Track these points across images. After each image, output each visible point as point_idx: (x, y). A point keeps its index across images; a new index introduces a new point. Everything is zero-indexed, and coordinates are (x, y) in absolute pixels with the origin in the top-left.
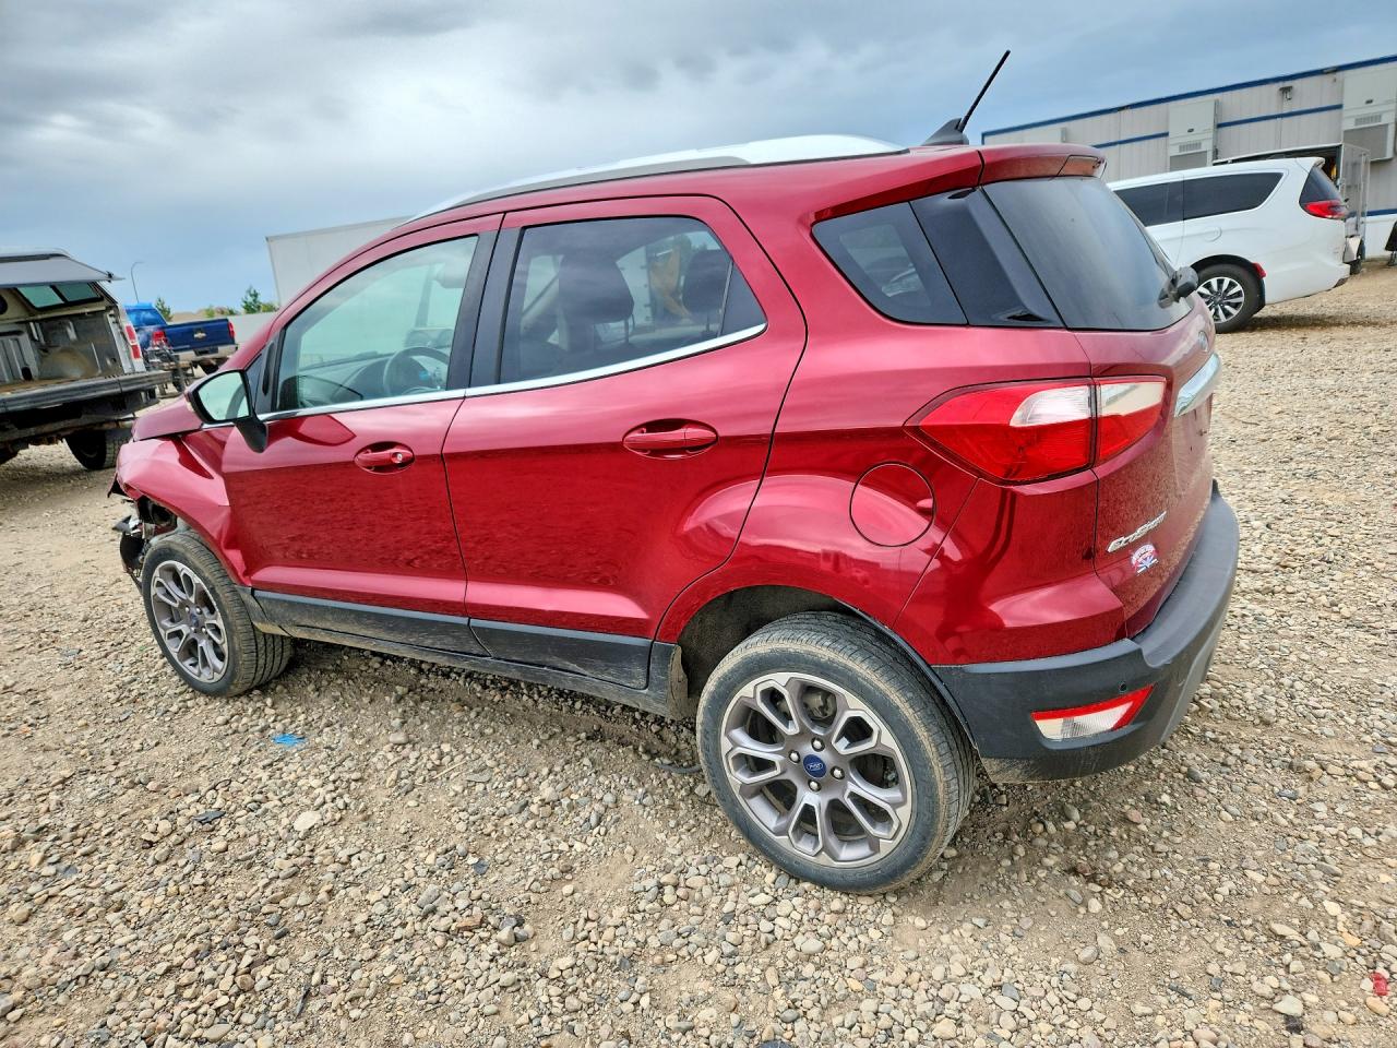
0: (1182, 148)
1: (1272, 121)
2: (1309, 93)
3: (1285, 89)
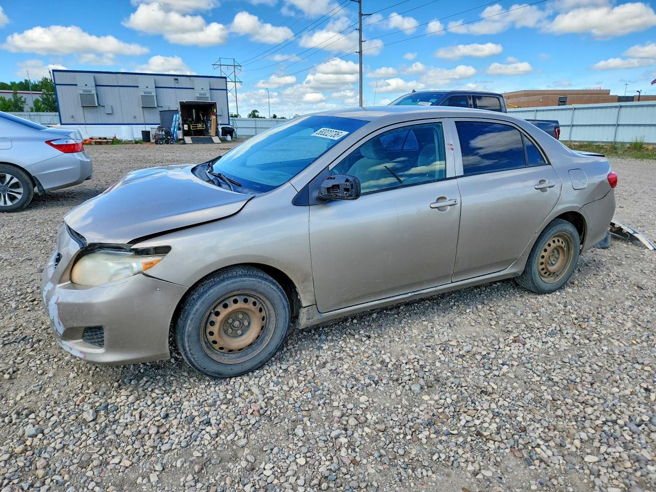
0: (146, 93)
2: (183, 82)
3: (175, 79)
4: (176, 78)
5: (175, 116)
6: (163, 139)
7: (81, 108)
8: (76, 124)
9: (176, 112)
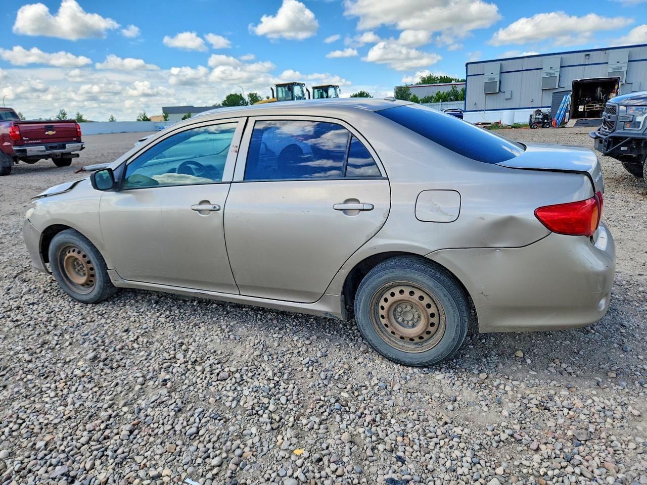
0: (547, 74)
1: (581, 67)
2: (596, 57)
3: (587, 55)
4: (588, 53)
5: (565, 97)
6: (539, 123)
7: (484, 95)
8: (477, 111)
9: (567, 92)
